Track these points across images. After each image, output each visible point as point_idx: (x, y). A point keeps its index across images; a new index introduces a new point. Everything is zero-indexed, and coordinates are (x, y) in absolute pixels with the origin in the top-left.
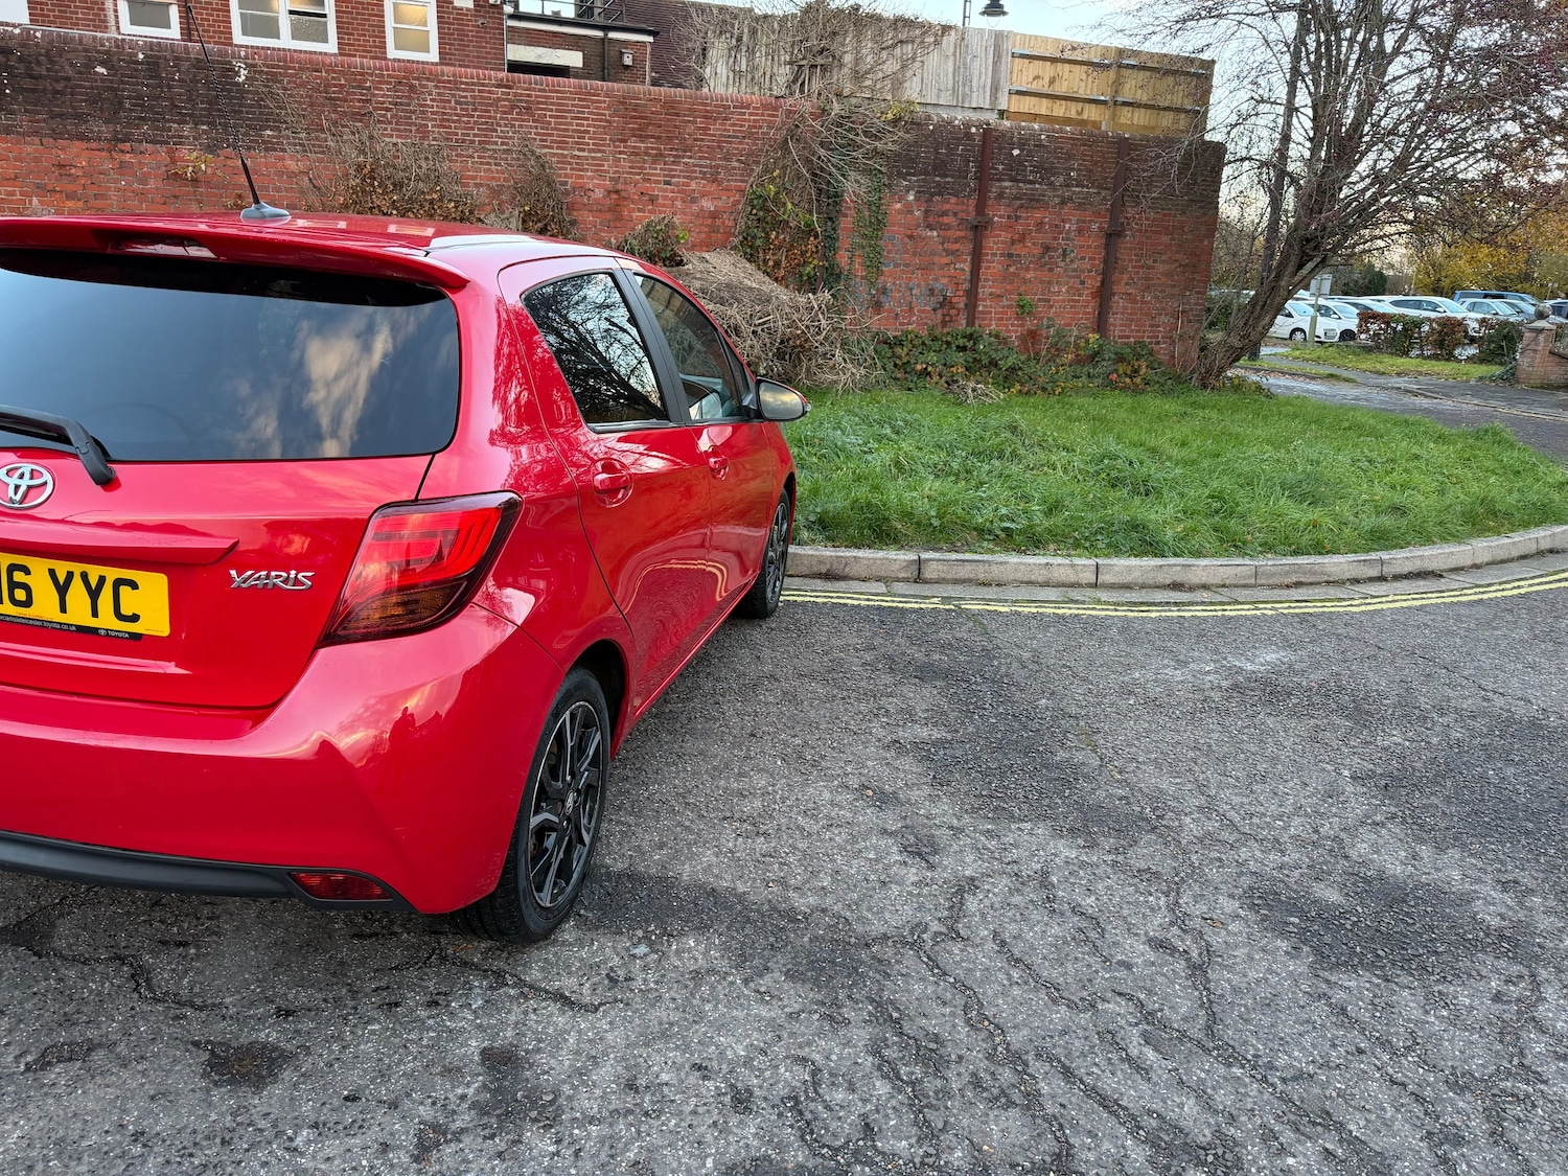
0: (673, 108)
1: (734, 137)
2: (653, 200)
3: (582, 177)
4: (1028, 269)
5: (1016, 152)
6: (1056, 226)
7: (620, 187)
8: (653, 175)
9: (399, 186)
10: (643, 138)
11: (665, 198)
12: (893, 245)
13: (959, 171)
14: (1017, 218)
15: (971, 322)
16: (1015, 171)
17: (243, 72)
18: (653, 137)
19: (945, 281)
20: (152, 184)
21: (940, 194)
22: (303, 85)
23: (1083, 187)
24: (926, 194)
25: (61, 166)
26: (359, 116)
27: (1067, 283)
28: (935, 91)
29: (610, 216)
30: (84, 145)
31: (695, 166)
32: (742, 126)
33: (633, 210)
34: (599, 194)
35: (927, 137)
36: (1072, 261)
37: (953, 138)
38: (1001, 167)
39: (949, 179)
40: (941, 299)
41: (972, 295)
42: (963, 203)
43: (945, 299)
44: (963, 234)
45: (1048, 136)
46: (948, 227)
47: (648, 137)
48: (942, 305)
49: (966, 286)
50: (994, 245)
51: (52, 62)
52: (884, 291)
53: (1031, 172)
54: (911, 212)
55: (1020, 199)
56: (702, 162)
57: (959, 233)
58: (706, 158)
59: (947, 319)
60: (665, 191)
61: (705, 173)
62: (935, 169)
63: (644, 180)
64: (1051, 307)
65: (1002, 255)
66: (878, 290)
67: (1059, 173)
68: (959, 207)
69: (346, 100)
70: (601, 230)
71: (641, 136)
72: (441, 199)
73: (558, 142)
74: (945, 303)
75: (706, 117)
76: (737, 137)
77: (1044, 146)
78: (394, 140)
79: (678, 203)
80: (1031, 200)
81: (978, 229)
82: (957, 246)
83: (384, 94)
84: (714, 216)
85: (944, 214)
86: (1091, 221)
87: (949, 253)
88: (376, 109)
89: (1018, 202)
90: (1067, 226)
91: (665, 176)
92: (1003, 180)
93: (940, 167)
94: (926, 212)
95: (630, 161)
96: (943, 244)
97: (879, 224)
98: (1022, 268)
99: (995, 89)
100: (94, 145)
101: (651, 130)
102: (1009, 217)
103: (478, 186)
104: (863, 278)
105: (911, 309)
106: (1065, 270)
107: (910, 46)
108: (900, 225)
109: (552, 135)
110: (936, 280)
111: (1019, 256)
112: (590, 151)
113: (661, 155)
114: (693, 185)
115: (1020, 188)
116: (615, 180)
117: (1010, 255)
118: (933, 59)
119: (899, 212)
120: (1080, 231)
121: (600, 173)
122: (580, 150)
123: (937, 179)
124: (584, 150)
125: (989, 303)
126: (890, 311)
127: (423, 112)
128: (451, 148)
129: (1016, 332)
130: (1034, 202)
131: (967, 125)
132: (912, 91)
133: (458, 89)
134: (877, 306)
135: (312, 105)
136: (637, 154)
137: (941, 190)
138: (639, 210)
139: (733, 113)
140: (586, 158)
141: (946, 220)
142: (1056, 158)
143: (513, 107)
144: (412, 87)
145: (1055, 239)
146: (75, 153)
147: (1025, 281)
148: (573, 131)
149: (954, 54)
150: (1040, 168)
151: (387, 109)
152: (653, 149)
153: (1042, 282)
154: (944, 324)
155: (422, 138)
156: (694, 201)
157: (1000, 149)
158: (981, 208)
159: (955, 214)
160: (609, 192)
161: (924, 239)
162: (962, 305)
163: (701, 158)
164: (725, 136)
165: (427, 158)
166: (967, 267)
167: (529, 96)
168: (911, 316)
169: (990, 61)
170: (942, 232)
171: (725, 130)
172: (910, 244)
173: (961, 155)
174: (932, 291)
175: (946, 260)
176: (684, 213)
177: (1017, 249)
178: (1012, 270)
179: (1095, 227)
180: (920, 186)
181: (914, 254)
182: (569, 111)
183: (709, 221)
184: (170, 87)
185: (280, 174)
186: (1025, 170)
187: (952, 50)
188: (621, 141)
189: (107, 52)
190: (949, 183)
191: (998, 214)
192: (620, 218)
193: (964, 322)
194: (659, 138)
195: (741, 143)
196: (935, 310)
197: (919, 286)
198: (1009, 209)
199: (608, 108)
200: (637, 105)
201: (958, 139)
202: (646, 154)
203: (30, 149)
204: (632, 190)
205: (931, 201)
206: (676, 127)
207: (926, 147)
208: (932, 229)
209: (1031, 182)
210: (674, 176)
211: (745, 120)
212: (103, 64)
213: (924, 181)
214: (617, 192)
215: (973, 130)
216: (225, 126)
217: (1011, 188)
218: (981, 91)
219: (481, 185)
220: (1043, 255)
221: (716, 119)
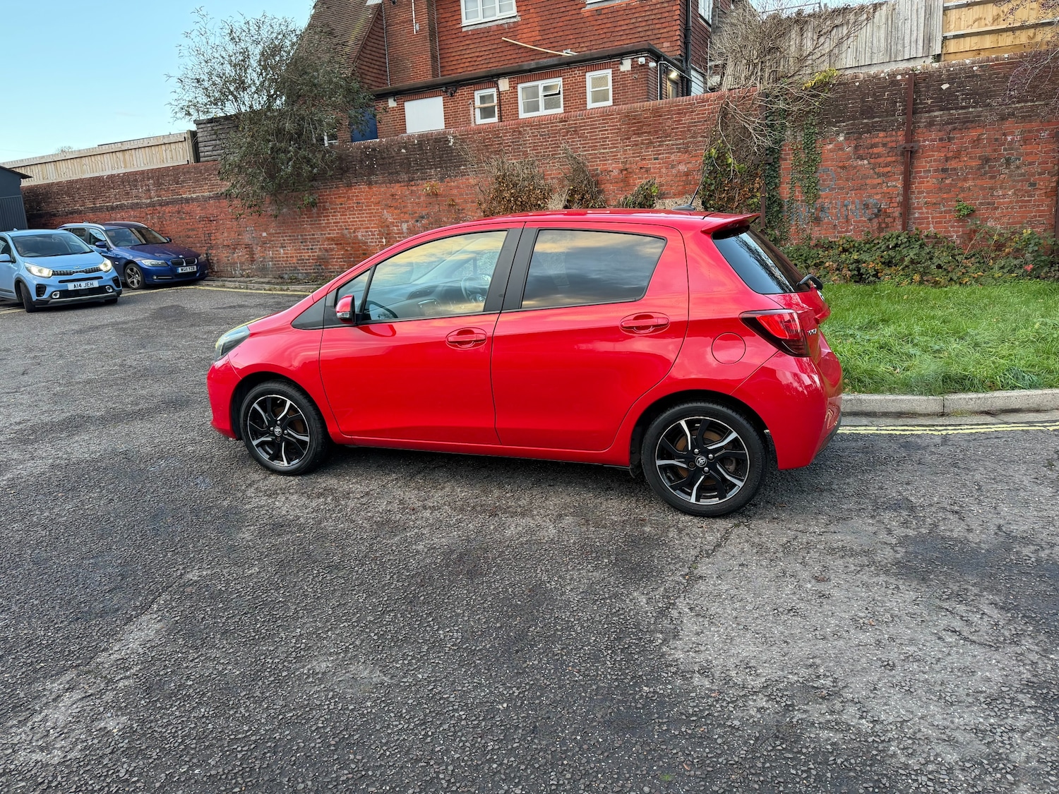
0: (658, 112)
1: (699, 122)
2: (647, 171)
3: (605, 164)
4: (965, 180)
5: (945, 87)
6: (996, 140)
7: (628, 166)
8: (647, 156)
9: (515, 185)
10: (639, 134)
11: (654, 168)
12: (828, 175)
13: (886, 111)
14: (950, 139)
15: (905, 226)
16: (945, 101)
17: (452, 140)
18: (646, 132)
19: (879, 197)
20: (422, 199)
21: (869, 132)
22: (474, 141)
23: (1026, 101)
24: (854, 134)
25: (393, 195)
26: (498, 152)
27: (1013, 187)
28: (868, 55)
29: (622, 184)
30: (399, 185)
31: (673, 145)
32: (703, 114)
33: (636, 179)
34: (616, 172)
35: (854, 92)
36: (1018, 167)
37: (878, 88)
38: (929, 101)
39: (877, 119)
40: (876, 211)
41: (906, 207)
42: (892, 136)
43: (879, 211)
44: (894, 159)
45: (980, 67)
46: (879, 156)
47: (642, 133)
48: (877, 216)
49: (900, 199)
50: (927, 166)
51: (388, 151)
52: (822, 209)
53: (963, 99)
54: (842, 149)
55: (951, 123)
56: (678, 142)
57: (889, 159)
58: (680, 139)
59: (883, 225)
60: (655, 164)
61: (680, 148)
62: (862, 114)
63: (642, 160)
64: (996, 208)
65: (936, 171)
66: (816, 209)
67: (995, 95)
68: (888, 139)
69: (492, 145)
70: (617, 194)
71: (638, 134)
72: (534, 189)
73: (592, 147)
74: (880, 213)
75: (678, 113)
76: (700, 122)
77: (977, 76)
78: (513, 161)
79: (664, 170)
80: (965, 123)
81: (910, 155)
82: (889, 169)
83: (508, 138)
84: (687, 174)
85: (873, 146)
86: (1038, 131)
87: (879, 175)
88: (504, 147)
89: (950, 127)
90: (1009, 138)
91: (655, 154)
92: (933, 111)
93: (868, 112)
94: (856, 147)
95: (633, 150)
96: (873, 169)
97: (813, 162)
98: (959, 179)
99: (928, 40)
100: (402, 184)
101: (645, 129)
102: (941, 140)
103: (552, 179)
104: (802, 201)
105: (848, 221)
106: (1010, 176)
107: (845, 28)
108: (833, 160)
109: (588, 143)
110: (869, 197)
111: (955, 169)
112: (611, 148)
113: (652, 143)
114: (673, 157)
115: (952, 115)
116: (625, 163)
117: (944, 170)
118: (866, 32)
119: (831, 151)
120: (1025, 141)
121: (616, 160)
122: (604, 149)
123: (865, 121)
124: (606, 148)
125: (925, 210)
126: (829, 223)
127: (525, 144)
128: (539, 160)
129: (956, 232)
130: (967, 122)
131: (893, 75)
132: (848, 60)
133: (541, 128)
134: (817, 220)
135: (478, 150)
136: (637, 145)
137: (870, 129)
138: (639, 178)
139: (697, 107)
140: (608, 153)
141: (875, 150)
142: (991, 83)
143: (568, 132)
144: (520, 132)
145: (995, 150)
146: (396, 189)
147: (962, 189)
148: (600, 139)
149: (886, 23)
150: (973, 94)
151: (509, 146)
152: (646, 140)
153: (983, 189)
154: (880, 230)
155: (525, 158)
156: (673, 167)
157: (928, 87)
158: (910, 136)
159: (884, 145)
160: (622, 171)
161: (855, 167)
162: (897, 214)
163: (676, 140)
164: (692, 123)
165: (527, 168)
166: (899, 185)
167: (576, 124)
168: (848, 226)
169: (922, 20)
170: (872, 161)
171: (692, 119)
172: (843, 174)
173: (887, 99)
174: (866, 206)
175: (879, 181)
176: (667, 176)
177: (953, 164)
178: (947, 182)
179: (1044, 134)
180: (849, 129)
181: (847, 180)
182: (597, 128)
183: (684, 178)
184: (426, 153)
185: (467, 186)
186: (957, 99)
187: (884, 20)
188: (627, 139)
189: (405, 143)
190: (877, 122)
191: (928, 140)
192: (628, 185)
193: (900, 227)
194: (650, 132)
195: (703, 125)
196: (870, 220)
197: (853, 203)
198: (940, 134)
199: (619, 121)
200: (635, 116)
201: (884, 87)
202: (642, 144)
203: (382, 189)
204: (634, 166)
205: (861, 138)
206: (660, 123)
207: (853, 99)
208: (863, 159)
209: (963, 108)
210: (660, 154)
211: (705, 110)
212: (405, 148)
213: (852, 124)
214: (626, 170)
215: (899, 77)
216: (446, 167)
217: (941, 116)
218: (913, 45)
219: (554, 178)
220: (981, 167)
221: (685, 114)
